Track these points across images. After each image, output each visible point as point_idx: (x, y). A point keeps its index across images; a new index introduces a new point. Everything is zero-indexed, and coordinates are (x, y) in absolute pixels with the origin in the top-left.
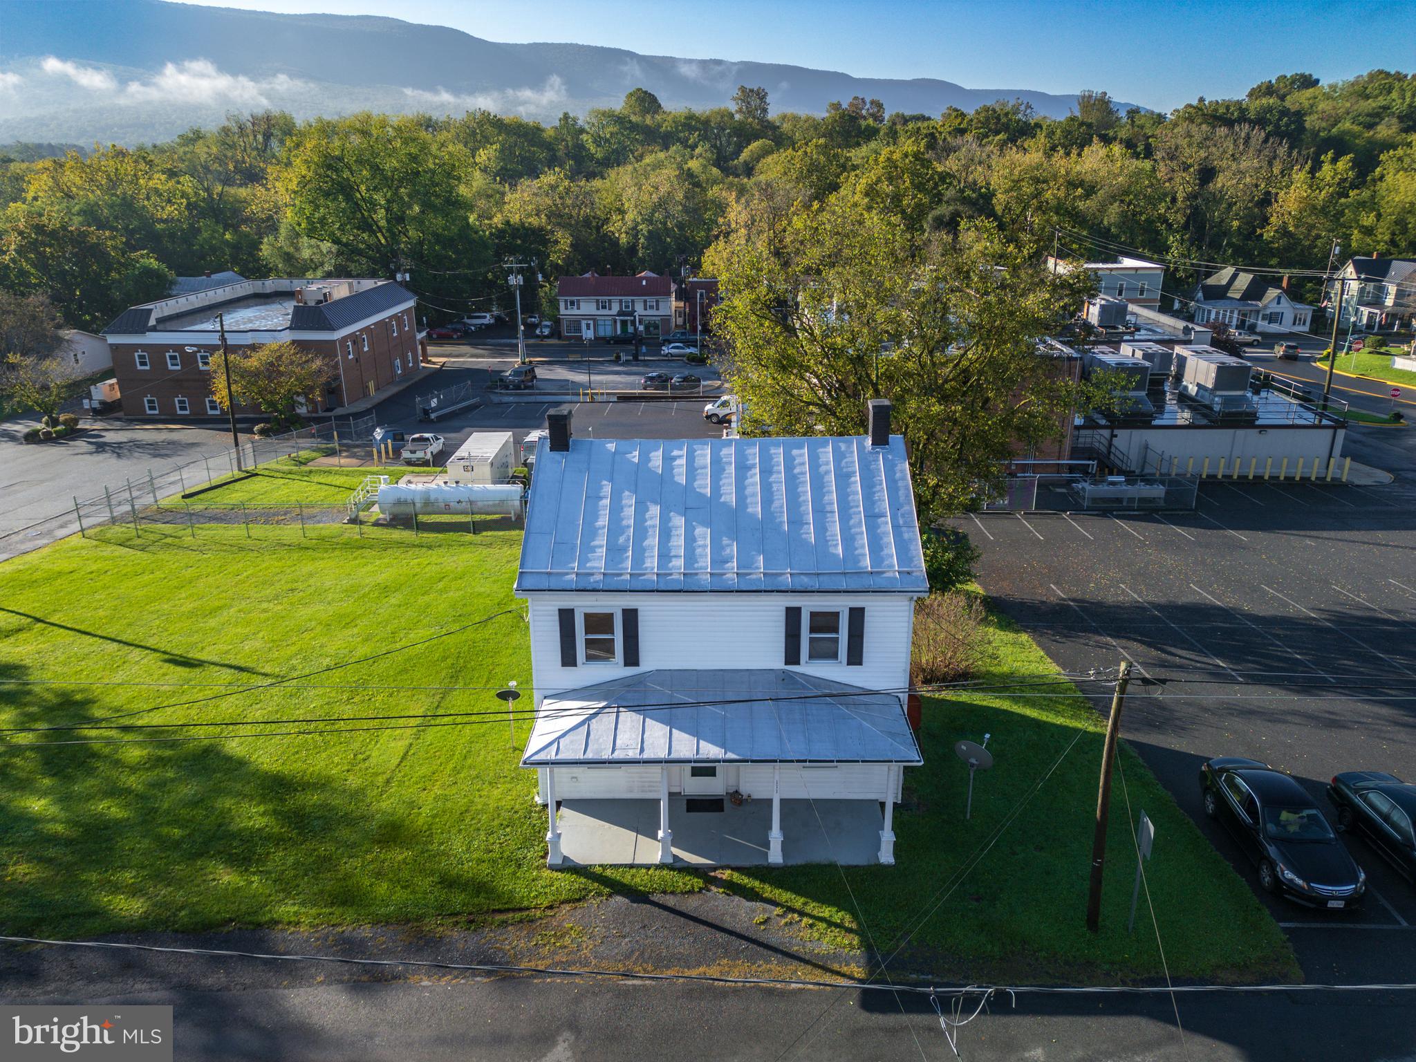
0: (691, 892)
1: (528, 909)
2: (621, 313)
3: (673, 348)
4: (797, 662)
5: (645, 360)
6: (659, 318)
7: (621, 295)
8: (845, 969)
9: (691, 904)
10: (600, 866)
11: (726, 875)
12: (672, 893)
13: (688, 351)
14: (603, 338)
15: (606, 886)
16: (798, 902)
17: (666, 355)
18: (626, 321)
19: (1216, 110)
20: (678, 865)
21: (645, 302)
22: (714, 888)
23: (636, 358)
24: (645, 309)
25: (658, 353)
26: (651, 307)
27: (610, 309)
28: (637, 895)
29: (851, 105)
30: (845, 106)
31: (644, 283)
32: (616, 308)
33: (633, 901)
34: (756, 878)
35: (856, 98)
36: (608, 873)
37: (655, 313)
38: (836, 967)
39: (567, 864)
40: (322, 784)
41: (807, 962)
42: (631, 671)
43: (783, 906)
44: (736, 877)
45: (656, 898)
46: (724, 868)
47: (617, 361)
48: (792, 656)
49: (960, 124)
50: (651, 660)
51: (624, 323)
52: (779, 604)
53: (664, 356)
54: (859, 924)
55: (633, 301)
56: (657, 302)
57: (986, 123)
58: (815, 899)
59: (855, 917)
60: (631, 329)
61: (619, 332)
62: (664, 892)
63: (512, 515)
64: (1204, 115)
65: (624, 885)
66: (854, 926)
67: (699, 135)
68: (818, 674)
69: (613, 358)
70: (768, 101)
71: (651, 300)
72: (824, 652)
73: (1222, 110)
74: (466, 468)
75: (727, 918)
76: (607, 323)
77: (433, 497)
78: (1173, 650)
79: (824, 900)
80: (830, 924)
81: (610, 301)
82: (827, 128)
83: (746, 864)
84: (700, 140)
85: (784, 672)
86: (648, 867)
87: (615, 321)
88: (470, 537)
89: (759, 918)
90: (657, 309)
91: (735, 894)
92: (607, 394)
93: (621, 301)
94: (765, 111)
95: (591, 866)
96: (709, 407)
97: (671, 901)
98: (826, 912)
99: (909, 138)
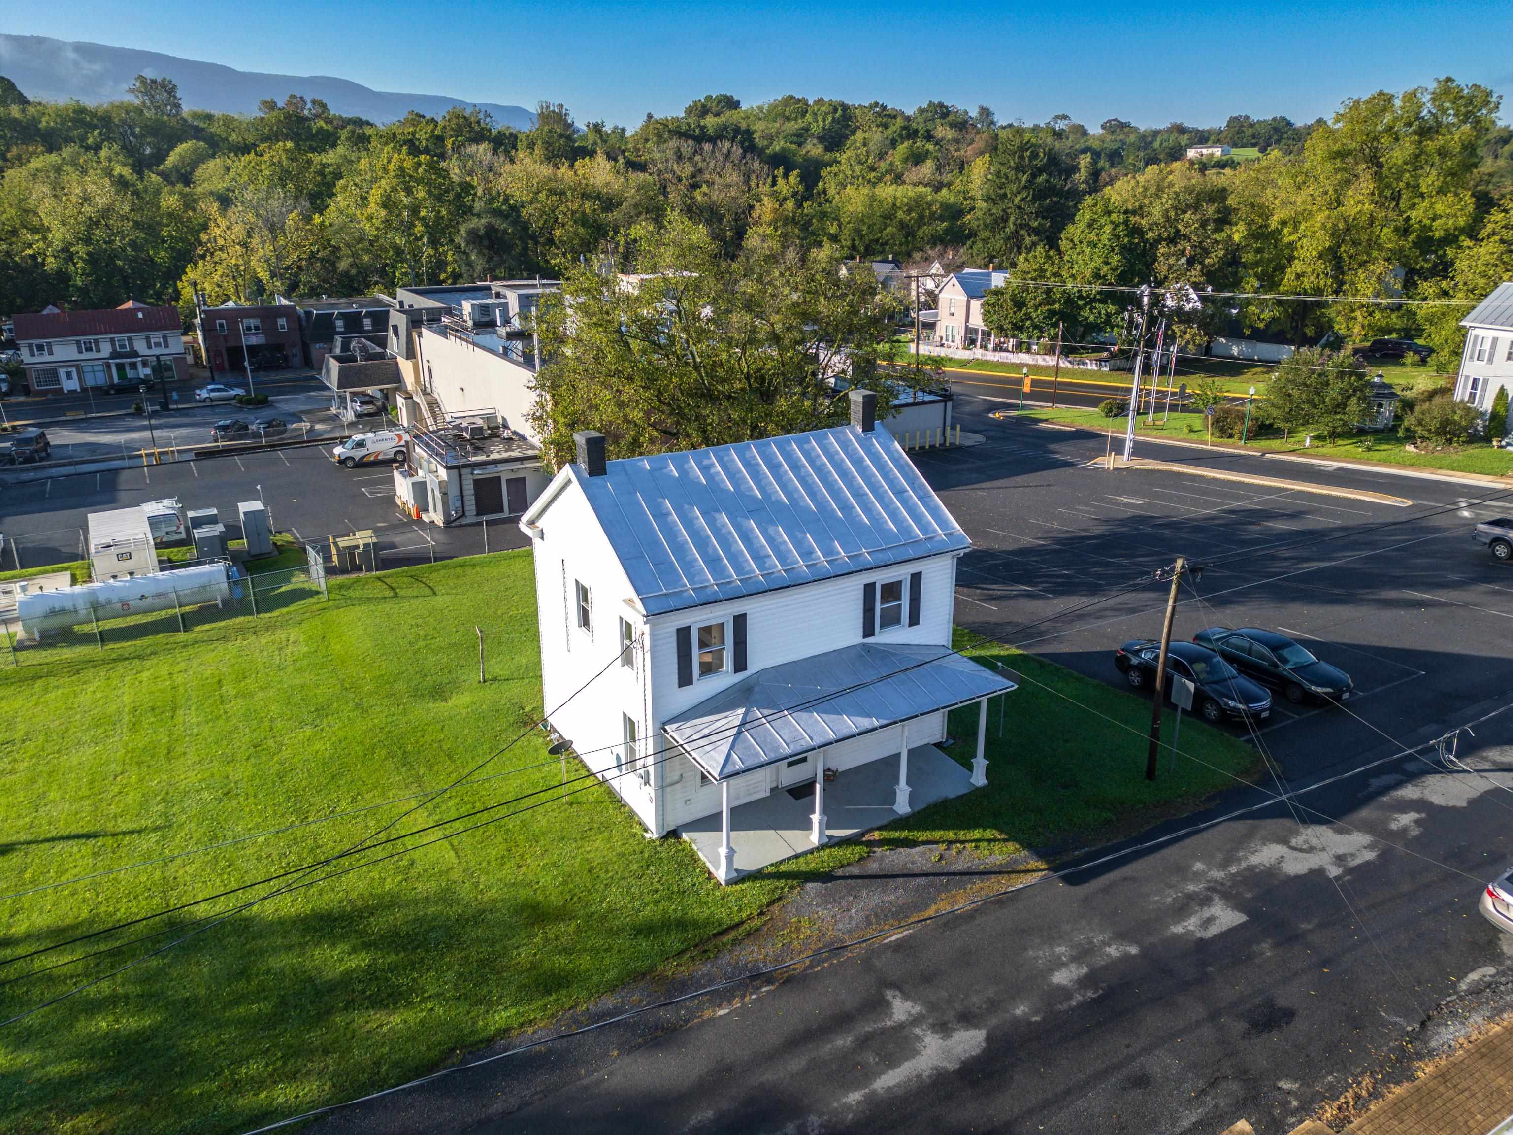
0: (861, 859)
1: (742, 923)
2: (114, 355)
3: (213, 390)
4: (873, 635)
5: (178, 409)
6: (171, 357)
7: (111, 333)
8: (1029, 867)
9: (873, 867)
10: (772, 865)
11: (876, 835)
12: (849, 864)
13: (233, 393)
14: (96, 389)
15: (794, 879)
16: (950, 835)
17: (204, 401)
18: (123, 364)
19: (678, 126)
20: (833, 841)
21: (148, 339)
22: (879, 850)
23: (165, 407)
24: (150, 347)
25: (190, 399)
26: (158, 345)
27: (98, 351)
28: (825, 877)
29: (289, 103)
30: (280, 104)
31: (140, 315)
32: (106, 350)
33: (824, 882)
34: (903, 829)
35: (293, 96)
36: (783, 868)
37: (166, 351)
38: (1021, 867)
39: (742, 875)
40: (391, 902)
41: (1000, 873)
42: (742, 675)
43: (943, 842)
44: (885, 834)
45: (840, 872)
46: (872, 830)
47: (139, 412)
48: (868, 631)
49: (433, 131)
50: (757, 662)
51: (120, 368)
52: (856, 584)
53: (200, 401)
54: (1007, 834)
55: (130, 339)
56: (165, 338)
57: (459, 131)
58: (961, 828)
59: (1001, 831)
60: (130, 374)
61: (116, 380)
62: (842, 866)
63: (219, 602)
64: (670, 131)
65: (806, 873)
66: (1003, 836)
67: (100, 134)
68: (887, 641)
69: (132, 411)
70: (178, 95)
71: (156, 337)
72: (891, 619)
73: (684, 128)
74: (120, 557)
75: (910, 865)
76: (96, 368)
77: (102, 598)
78: (985, 586)
79: (970, 826)
80: (989, 841)
81: (96, 341)
82: (271, 129)
83: (884, 822)
84: (103, 141)
85: (864, 645)
86: (811, 852)
87: (109, 366)
88: (181, 636)
89: (935, 857)
90: (167, 346)
91: (897, 847)
92: (179, 451)
93: (112, 340)
94: (178, 106)
95: (763, 868)
96: (338, 450)
97: (855, 870)
98: (977, 834)
99: (386, 144)
